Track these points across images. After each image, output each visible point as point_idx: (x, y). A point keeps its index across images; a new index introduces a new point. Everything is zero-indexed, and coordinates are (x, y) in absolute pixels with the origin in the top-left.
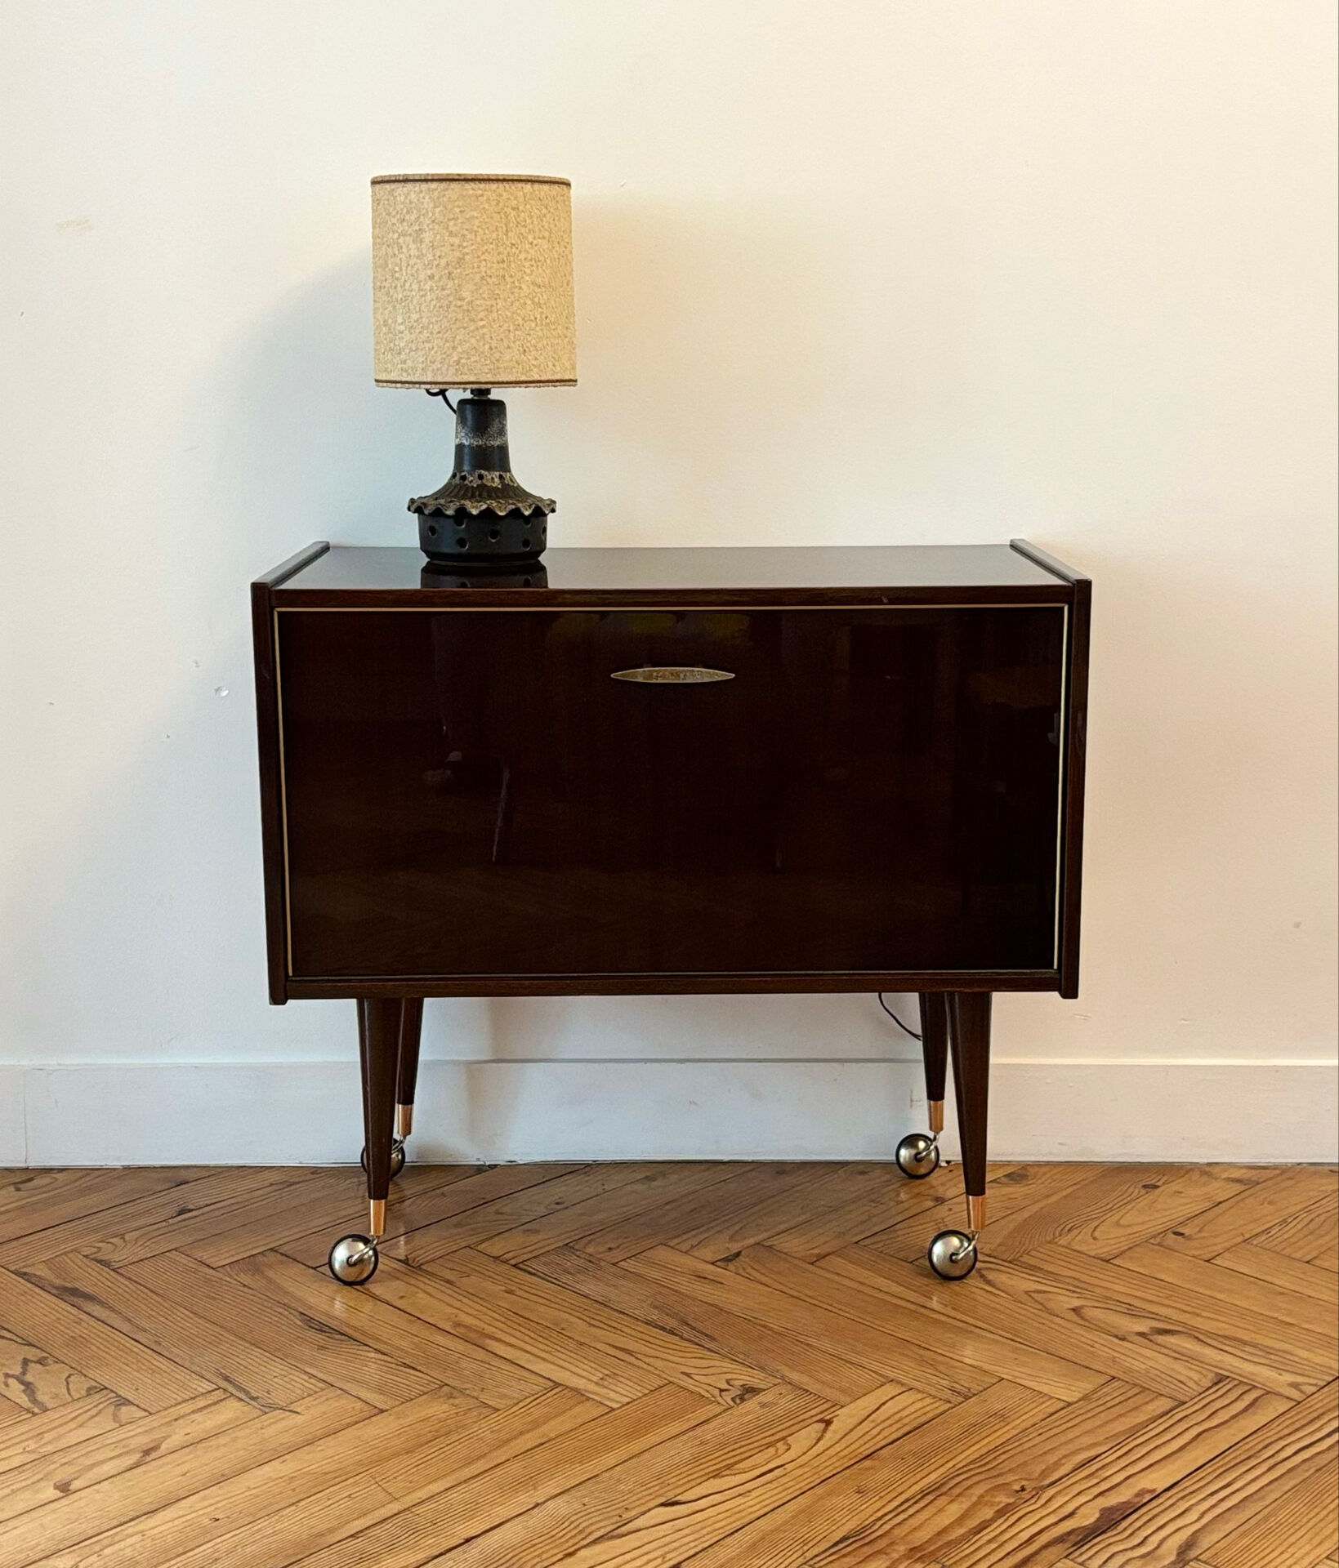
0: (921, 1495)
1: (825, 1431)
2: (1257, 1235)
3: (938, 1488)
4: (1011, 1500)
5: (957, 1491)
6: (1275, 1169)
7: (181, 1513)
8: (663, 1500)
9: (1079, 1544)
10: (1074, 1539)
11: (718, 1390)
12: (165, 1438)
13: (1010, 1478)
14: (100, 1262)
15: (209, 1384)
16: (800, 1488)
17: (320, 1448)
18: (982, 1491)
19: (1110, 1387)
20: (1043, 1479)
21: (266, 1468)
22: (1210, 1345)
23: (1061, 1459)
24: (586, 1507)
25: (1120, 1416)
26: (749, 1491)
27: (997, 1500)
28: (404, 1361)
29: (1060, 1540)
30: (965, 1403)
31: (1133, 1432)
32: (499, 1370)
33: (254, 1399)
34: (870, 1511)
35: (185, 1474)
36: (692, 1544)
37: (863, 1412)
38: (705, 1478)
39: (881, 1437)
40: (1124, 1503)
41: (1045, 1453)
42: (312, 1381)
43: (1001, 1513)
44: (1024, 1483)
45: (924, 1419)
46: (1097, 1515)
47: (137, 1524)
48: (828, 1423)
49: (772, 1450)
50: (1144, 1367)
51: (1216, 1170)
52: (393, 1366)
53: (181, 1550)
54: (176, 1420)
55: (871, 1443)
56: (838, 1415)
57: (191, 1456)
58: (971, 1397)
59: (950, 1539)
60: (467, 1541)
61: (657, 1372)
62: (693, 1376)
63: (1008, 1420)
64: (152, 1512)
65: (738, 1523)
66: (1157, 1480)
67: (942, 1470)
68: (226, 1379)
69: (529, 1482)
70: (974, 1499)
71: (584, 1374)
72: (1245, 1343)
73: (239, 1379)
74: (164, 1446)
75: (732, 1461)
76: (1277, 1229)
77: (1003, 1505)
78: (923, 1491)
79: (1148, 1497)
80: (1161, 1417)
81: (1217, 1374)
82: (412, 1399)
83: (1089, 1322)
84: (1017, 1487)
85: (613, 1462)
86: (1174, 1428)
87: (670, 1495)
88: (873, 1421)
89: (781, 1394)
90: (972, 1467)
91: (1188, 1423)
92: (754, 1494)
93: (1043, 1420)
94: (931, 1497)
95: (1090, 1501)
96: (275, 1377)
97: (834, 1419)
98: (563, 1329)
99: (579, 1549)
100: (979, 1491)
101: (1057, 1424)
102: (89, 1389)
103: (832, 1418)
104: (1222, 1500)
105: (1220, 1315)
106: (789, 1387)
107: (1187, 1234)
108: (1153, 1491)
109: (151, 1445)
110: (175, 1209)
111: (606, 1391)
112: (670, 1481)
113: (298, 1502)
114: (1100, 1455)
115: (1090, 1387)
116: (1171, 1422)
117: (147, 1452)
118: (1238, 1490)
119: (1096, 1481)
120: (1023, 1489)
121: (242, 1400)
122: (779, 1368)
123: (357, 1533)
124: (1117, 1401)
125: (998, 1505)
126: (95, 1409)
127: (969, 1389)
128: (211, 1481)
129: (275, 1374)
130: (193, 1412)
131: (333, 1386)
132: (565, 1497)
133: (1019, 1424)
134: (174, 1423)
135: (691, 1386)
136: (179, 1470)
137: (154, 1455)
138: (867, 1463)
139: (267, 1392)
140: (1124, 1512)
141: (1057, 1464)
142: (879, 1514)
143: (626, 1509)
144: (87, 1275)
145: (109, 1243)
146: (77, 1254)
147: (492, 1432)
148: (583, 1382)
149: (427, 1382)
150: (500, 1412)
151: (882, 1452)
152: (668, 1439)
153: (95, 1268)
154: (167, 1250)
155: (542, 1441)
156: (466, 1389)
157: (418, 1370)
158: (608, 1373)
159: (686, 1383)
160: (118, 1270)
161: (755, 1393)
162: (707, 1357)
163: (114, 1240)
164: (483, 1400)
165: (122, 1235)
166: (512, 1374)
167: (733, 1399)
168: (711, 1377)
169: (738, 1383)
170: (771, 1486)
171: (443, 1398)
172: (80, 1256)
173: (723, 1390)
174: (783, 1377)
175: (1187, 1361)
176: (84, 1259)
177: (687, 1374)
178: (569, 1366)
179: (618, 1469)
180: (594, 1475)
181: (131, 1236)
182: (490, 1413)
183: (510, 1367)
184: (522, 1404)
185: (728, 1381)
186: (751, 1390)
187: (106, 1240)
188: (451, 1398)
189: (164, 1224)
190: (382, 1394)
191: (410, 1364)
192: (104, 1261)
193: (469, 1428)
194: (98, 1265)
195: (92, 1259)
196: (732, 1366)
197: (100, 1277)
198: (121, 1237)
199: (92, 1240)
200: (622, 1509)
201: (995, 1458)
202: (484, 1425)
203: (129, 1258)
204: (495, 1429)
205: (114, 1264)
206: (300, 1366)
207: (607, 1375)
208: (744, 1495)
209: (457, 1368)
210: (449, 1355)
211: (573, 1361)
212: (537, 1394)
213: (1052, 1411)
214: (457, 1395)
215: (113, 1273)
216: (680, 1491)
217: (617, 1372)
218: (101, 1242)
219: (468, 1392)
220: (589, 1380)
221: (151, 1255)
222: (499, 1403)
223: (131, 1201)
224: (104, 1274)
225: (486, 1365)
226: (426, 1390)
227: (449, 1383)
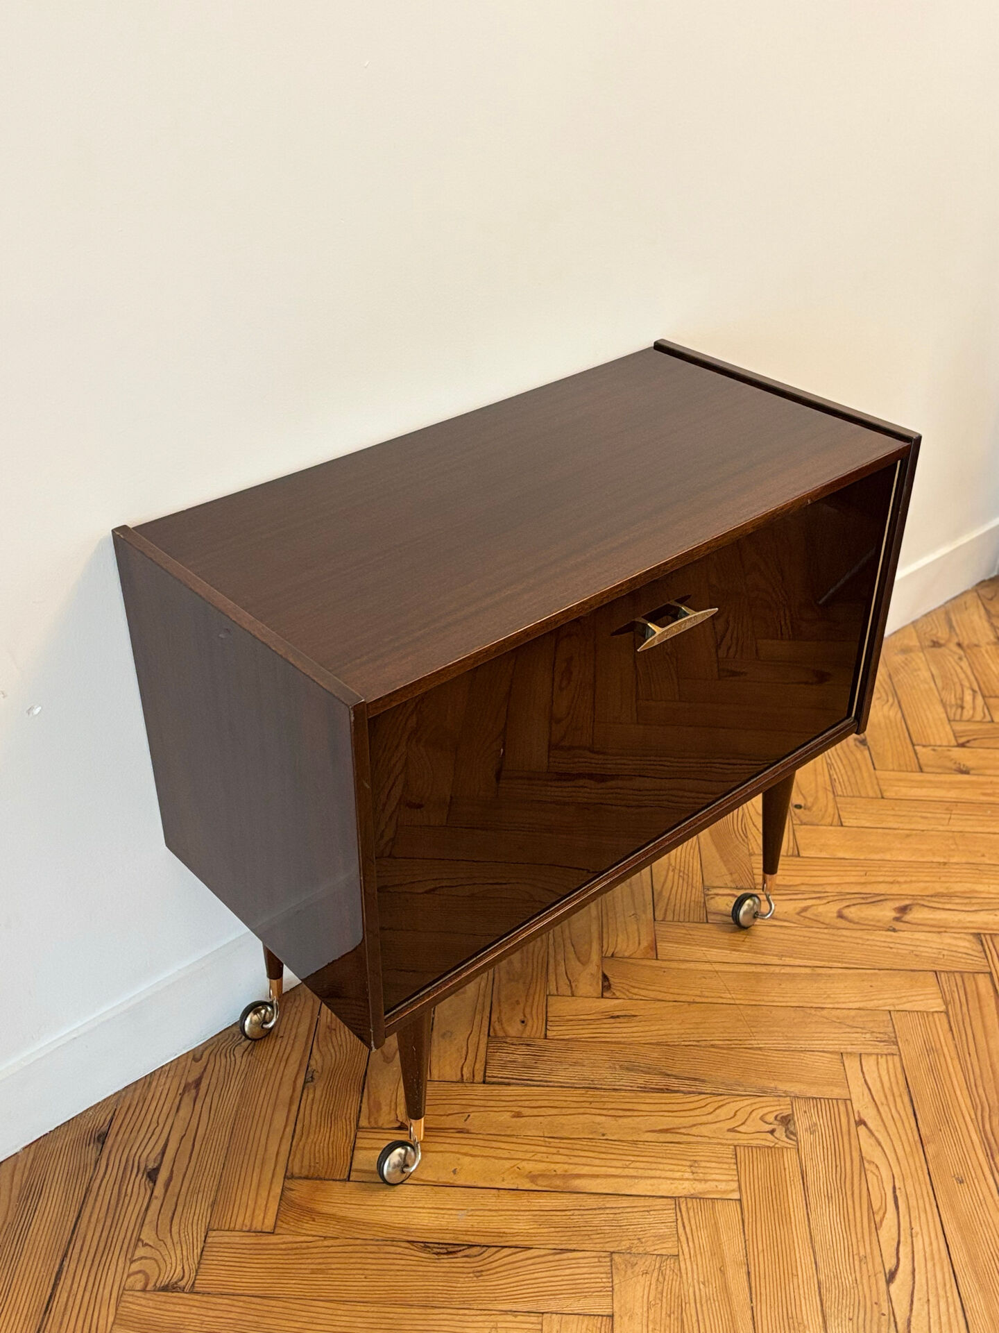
1: (872, 1133)
3: (990, 1147)
8: (882, 1278)
11: (769, 1135)
14: (165, 1289)
19: (944, 983)
22: (939, 909)
24: (855, 1320)
25: (980, 1007)
26: (911, 1227)
28: (550, 1247)
30: (901, 1049)
36: (951, 1310)
37: (867, 1100)
38: (874, 1234)
39: (904, 1118)
42: (520, 1318)
45: (902, 1082)
48: (861, 1122)
49: (871, 1177)
50: (935, 951)
52: (551, 1258)
55: (907, 1126)
56: (858, 1112)
58: (897, 1042)
61: (714, 1141)
62: (739, 1129)
63: (940, 1052)
65: (947, 1268)
67: (971, 1128)
69: (792, 1324)
71: (678, 1175)
72: (948, 895)
75: (865, 1206)
76: (832, 772)
78: (987, 1156)
81: (972, 934)
82: (612, 1287)
83: (858, 923)
85: (809, 1260)
87: (879, 1268)
88: (883, 1104)
89: (805, 1112)
90: (979, 1113)
92: (916, 1228)
93: (954, 1039)
97: (862, 1116)
98: (603, 1135)
101: (964, 1038)
103: (859, 1116)
105: (908, 876)
106: (802, 1101)
107: (803, 805)
111: (712, 1183)
112: (863, 1256)
115: (935, 989)
122: (772, 1085)
124: (962, 994)
127: (887, 1034)
131: (543, 1313)
133: (948, 1050)
135: (752, 1142)
138: (930, 1149)
143: (876, 1303)
144: (178, 1314)
145: (141, 1258)
146: (131, 1293)
147: (704, 1284)
148: (687, 1184)
149: (596, 1260)
150: (681, 1258)
151: (922, 1132)
152: (807, 1208)
153: (175, 1300)
154: (203, 1235)
155: (744, 1269)
156: (630, 1248)
157: (574, 1250)
158: (688, 1163)
159: (742, 1140)
160: (196, 1289)
161: (792, 1122)
162: (721, 1103)
163: (141, 1252)
164: (656, 1252)
165: (139, 1240)
166: (636, 1210)
167: (787, 1136)
168: (748, 1123)
169: (771, 1118)
170: (914, 1214)
171: (629, 1272)
172: (139, 1294)
173: (772, 1132)
174: (786, 1094)
175: (945, 932)
176: (148, 1295)
177: (732, 1130)
178: (658, 1173)
179: (821, 1264)
180: (816, 1282)
181: (147, 1235)
182: (677, 1264)
183: (625, 1202)
184: (683, 1238)
185: (762, 1118)
186: (786, 1121)
187: (133, 1256)
188: (633, 1265)
189: (155, 1205)
190: (586, 1297)
191: (560, 1247)
192: (167, 1286)
193: (686, 1293)
194: (170, 1294)
195: (154, 1291)
196: (746, 1102)
197: (194, 1310)
198: (140, 1244)
199: (121, 1265)
200: (875, 1306)
201: (979, 1096)
202: (690, 1280)
203: (186, 1267)
204: (701, 1279)
205: (182, 1283)
206: (490, 1307)
207: (691, 1166)
208: (914, 1235)
209: (595, 1228)
210: (572, 1217)
211: (654, 1166)
212: (677, 1220)
213: (946, 1026)
214: (633, 1260)
215: (196, 1297)
216: (878, 1260)
217: (692, 1158)
218: (132, 1262)
219: (634, 1250)
220: (687, 1179)
221: (199, 1251)
222: (669, 1247)
223: (88, 1190)
224: (191, 1303)
225: (608, 1211)
226: (607, 1269)
227: (612, 1250)
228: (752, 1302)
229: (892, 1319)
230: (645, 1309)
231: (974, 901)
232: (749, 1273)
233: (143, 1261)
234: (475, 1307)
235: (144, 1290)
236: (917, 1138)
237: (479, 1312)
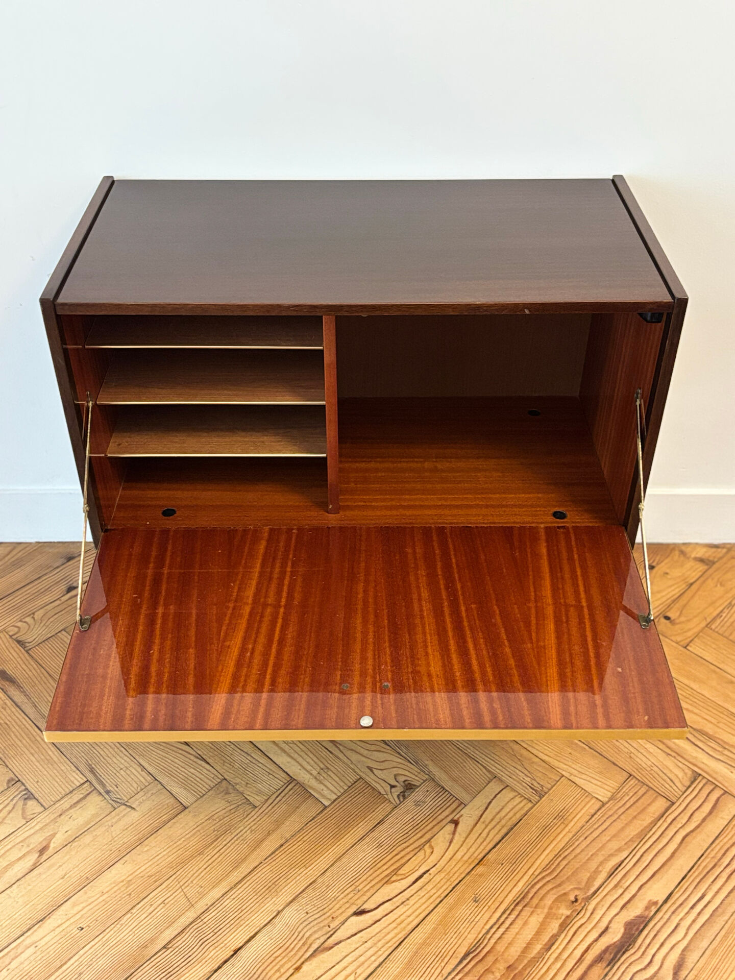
0: (513, 905)
1: (454, 833)
2: (714, 619)
3: (523, 898)
4: (568, 913)
5: (535, 901)
6: (723, 548)
7: (60, 922)
8: (354, 909)
9: (612, 962)
10: (608, 957)
11: (389, 787)
12: (54, 835)
13: (568, 887)
14: (19, 642)
15: (82, 776)
16: (439, 897)
17: (146, 849)
18: (550, 902)
19: (627, 786)
20: (588, 890)
21: (113, 870)
23: (597, 868)
24: (309, 915)
25: (635, 817)
26: (408, 900)
27: (561, 911)
28: (199, 752)
29: (599, 959)
30: (540, 802)
31: (642, 836)
32: (256, 762)
33: (108, 792)
34: (481, 923)
35: (63, 878)
36: (373, 958)
37: (477, 812)
38: (381, 884)
39: (488, 840)
40: (638, 917)
41: (588, 860)
42: (143, 773)
43: (563, 926)
44: (577, 892)
45: (515, 820)
46: (622, 930)
47: (32, 934)
48: (456, 823)
49: (421, 855)
50: (649, 763)
51: (688, 550)
52: (192, 758)
53: (58, 963)
54: (61, 815)
55: (482, 847)
56: (462, 816)
57: (68, 857)
58: (543, 796)
59: (532, 956)
60: (236, 952)
61: (352, 766)
62: (375, 771)
63: (566, 822)
64: (41, 921)
65: (400, 936)
66: (657, 892)
67: (526, 878)
68: (92, 771)
69: (271, 888)
70: (546, 910)
71: (309, 768)
72: (710, 737)
73: (99, 771)
74: (52, 845)
75: (398, 864)
76: (726, 611)
77: (563, 917)
78: (515, 901)
79: (654, 909)
80: (659, 820)
81: (694, 771)
82: (204, 795)
84: (573, 899)
85: (324, 867)
86: (667, 832)
87: (360, 902)
88: (483, 822)
89: (427, 791)
90: (544, 874)
91: (676, 827)
92: (411, 902)
93: (588, 822)
94: (519, 908)
95: (617, 914)
96: (121, 769)
97: (461, 819)
99: (303, 963)
100: (548, 901)
101: (595, 827)
102: (9, 781)
103: (458, 818)
104: (699, 914)
105: (696, 707)
106: (433, 784)
107: (672, 619)
108: (656, 903)
109: (44, 844)
110: (64, 587)
111: (322, 787)
112: (360, 888)
113: (132, 909)
114: (623, 861)
115: (616, 785)
116: (666, 825)
117: (42, 851)
118: (709, 902)
119: (620, 891)
120: (576, 901)
121: (101, 794)
122: (427, 762)
123: (167, 944)
124: (632, 801)
125: (560, 918)
126: (11, 803)
127: (542, 786)
128: (79, 886)
129: (122, 766)
130: (71, 807)
131: (156, 780)
132: (294, 906)
133: (573, 826)
134: (59, 819)
135: (373, 783)
136: (61, 872)
137: (45, 857)
138: (480, 869)
139: (116, 786)
140: (639, 926)
141: (597, 872)
142: (487, 927)
143: (333, 918)
144: (11, 656)
145: (25, 622)
146: (5, 634)
147: (251, 832)
148: (307, 776)
149: (213, 776)
150: (257, 809)
151: (489, 856)
152: (358, 841)
153: (16, 649)
154: (60, 630)
155: (282, 842)
156: (237, 784)
157: (208, 763)
158: (322, 766)
159: (370, 778)
160: (30, 652)
161: (412, 790)
162: (383, 750)
163: (28, 619)
164: (247, 796)
165: (33, 614)
166: (264, 768)
167: (398, 796)
168: (385, 771)
169: (401, 779)
170: (421, 893)
171: (222, 794)
172: (8, 636)
173: (392, 787)
174: (429, 773)
175: (675, 757)
176: (10, 640)
177: (370, 769)
178: (300, 760)
179: (328, 874)
180: (313, 880)
181: (38, 615)
182: (250, 810)
183: (263, 760)
184: (270, 801)
185: (395, 776)
186: (409, 787)
187: (24, 618)
188: (228, 793)
189: (58, 602)
190: (185, 789)
191: (204, 757)
192: (21, 641)
193: (237, 827)
194: (18, 645)
195: (14, 640)
196: (399, 760)
197: (19, 660)
198: (32, 616)
199: (15, 619)
200: (330, 918)
201: (558, 864)
202: (247, 824)
203: (37, 639)
204: (253, 828)
205: (27, 645)
206: (137, 757)
207: (322, 769)
208: (405, 903)
209: (232, 761)
210: (228, 746)
211: (302, 754)
212: (279, 789)
213: (593, 811)
214: (231, 791)
215: (26, 655)
216: (365, 898)
217: (328, 765)
218: (21, 621)
219: (237, 787)
220: (311, 774)
221: (50, 636)
222: (256, 799)
223: (39, 578)
224: (21, 655)
225: (249, 758)
226: (212, 785)
227: (226, 777)
228: (265, 860)
229: (331, 933)
230: (207, 818)
231: (726, 752)
232: (282, 845)
233: (25, 624)
234: (130, 752)
235: (11, 636)
236: (480, 857)
237: (129, 755)
